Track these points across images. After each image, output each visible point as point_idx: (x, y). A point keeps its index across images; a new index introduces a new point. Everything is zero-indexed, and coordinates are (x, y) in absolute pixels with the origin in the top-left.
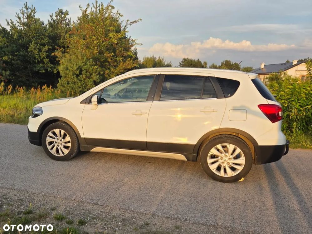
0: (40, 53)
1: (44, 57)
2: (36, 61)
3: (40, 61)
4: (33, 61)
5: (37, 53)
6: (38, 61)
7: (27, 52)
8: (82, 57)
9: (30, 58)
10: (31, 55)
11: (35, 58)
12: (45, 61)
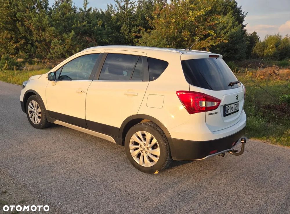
0: (130, 34)
1: (133, 38)
2: (125, 42)
3: (129, 41)
4: (124, 42)
5: (127, 34)
6: (128, 41)
7: (119, 33)
8: (157, 36)
9: (121, 39)
10: (122, 36)
11: (125, 39)
12: (134, 41)
